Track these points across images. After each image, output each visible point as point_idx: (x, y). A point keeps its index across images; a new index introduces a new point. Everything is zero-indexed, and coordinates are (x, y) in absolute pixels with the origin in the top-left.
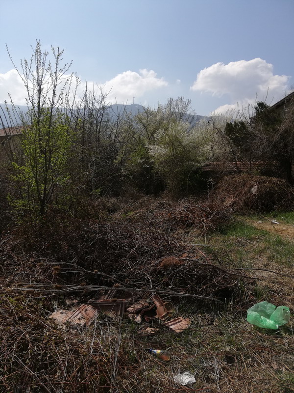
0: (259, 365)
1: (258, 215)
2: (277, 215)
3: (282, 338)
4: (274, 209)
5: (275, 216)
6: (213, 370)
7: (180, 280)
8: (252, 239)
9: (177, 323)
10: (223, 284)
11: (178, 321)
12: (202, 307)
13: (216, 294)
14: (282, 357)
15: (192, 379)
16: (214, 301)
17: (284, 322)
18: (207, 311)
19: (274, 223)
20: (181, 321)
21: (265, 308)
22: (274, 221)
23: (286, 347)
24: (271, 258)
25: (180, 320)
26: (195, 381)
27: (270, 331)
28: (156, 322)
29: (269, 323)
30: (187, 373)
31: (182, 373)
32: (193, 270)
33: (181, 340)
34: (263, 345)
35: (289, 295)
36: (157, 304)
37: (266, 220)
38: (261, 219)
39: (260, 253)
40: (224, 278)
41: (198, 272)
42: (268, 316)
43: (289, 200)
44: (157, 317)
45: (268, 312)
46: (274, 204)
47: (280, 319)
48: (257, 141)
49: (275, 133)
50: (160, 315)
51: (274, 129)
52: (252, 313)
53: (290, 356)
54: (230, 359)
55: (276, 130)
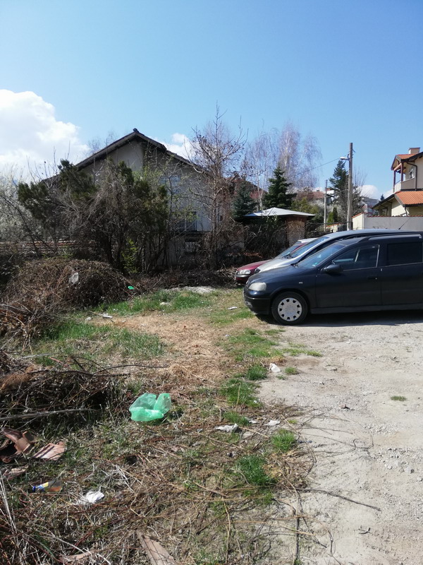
0: (160, 454)
1: (84, 311)
2: (107, 308)
3: (170, 424)
4: (102, 302)
5: (105, 310)
6: (117, 477)
7: (36, 399)
8: (94, 338)
9: (49, 450)
10: (94, 389)
11: (49, 448)
12: (74, 423)
13: (87, 402)
14: (177, 440)
15: (100, 495)
16: (87, 411)
17: (167, 410)
18: (80, 427)
19: (106, 318)
20: (53, 447)
21: (146, 400)
22: (105, 315)
23: (177, 430)
24: (125, 354)
25: (51, 447)
26: (103, 495)
27: (158, 422)
28: (20, 458)
29: (155, 413)
30: (90, 492)
31: (84, 494)
32: (52, 382)
33: (64, 466)
34: (155, 437)
35: (159, 385)
36: (13, 438)
37: (95, 315)
38: (89, 315)
39: (110, 351)
40: (92, 382)
41: (58, 383)
42: (151, 408)
43: (117, 287)
44: (18, 452)
45: (150, 403)
46: (101, 294)
47: (163, 408)
48: (67, 212)
49: (89, 204)
50: (22, 450)
51: (88, 199)
52: (135, 410)
53: (183, 437)
54: (131, 460)
55: (90, 201)
